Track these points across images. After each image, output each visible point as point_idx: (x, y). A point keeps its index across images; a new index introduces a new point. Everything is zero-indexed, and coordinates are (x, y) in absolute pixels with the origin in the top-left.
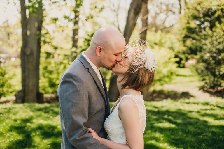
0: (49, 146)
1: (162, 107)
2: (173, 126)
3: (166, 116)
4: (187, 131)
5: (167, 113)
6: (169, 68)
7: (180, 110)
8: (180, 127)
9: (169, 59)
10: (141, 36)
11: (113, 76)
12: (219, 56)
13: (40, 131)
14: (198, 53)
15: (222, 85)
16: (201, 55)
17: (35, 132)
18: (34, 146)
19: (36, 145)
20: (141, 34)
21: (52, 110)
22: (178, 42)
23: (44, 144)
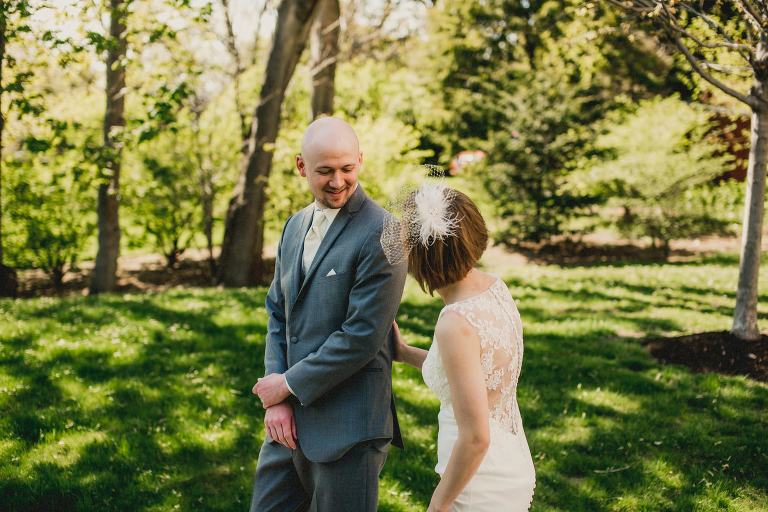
0: (111, 399)
6: (403, 180)
9: (404, 153)
10: (317, 83)
11: (234, 208)
12: (550, 142)
13: (70, 367)
14: (491, 134)
15: (561, 227)
16: (500, 140)
17: (58, 370)
18: (71, 403)
19: (74, 399)
20: (317, 77)
21: (79, 314)
22: (428, 95)
23: (95, 396)
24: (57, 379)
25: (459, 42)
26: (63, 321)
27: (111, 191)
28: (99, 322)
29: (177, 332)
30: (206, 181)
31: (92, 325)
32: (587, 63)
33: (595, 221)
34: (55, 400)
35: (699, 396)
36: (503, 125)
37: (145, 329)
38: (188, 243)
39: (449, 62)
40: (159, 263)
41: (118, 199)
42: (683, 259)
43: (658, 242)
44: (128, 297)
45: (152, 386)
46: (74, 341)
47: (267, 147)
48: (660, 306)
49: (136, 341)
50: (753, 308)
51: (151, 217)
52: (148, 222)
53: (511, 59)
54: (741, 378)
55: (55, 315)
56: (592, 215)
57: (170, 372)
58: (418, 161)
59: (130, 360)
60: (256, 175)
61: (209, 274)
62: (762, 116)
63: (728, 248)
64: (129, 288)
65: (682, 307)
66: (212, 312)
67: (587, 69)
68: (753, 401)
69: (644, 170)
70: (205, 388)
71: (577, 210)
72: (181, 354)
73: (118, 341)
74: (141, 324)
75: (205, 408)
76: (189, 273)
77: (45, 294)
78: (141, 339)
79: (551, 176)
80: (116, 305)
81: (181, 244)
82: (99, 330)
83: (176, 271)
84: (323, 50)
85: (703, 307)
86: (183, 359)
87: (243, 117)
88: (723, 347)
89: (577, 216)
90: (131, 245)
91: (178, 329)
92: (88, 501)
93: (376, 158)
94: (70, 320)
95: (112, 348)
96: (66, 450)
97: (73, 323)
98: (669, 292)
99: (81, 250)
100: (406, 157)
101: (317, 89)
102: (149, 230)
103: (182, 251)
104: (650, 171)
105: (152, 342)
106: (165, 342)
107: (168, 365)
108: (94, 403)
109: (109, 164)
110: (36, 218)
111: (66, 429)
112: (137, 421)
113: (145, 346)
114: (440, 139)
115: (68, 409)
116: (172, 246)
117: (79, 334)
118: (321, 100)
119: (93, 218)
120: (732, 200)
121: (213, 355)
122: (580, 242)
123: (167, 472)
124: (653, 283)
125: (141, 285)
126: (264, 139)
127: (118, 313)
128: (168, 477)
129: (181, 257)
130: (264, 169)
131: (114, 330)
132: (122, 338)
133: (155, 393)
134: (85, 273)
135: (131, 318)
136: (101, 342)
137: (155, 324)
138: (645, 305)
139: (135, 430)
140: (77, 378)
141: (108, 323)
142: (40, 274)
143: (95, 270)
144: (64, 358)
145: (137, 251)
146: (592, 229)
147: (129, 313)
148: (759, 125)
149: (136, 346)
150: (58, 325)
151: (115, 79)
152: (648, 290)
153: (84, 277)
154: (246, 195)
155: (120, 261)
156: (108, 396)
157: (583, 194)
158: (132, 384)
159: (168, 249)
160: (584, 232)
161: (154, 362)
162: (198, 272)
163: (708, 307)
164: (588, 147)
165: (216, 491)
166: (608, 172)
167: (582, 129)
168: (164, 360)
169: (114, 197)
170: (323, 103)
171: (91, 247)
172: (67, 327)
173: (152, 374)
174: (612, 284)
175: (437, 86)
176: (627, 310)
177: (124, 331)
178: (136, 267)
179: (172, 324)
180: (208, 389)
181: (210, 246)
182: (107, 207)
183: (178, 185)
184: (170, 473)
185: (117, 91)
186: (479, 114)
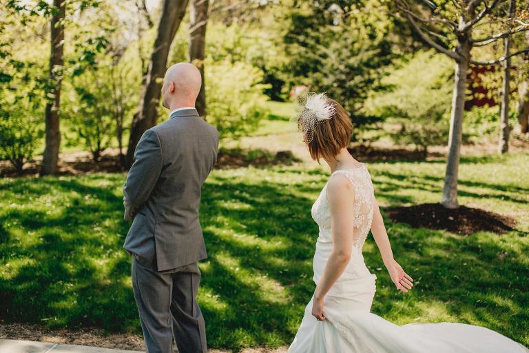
0: (41, 239)
1: (234, 178)
2: (247, 206)
3: (237, 193)
4: (269, 212)
5: (240, 188)
6: (251, 104)
7: (265, 182)
8: (259, 208)
9: (252, 86)
10: (193, 38)
11: (136, 121)
12: (350, 80)
13: (17, 220)
14: (310, 74)
15: (357, 137)
16: (316, 78)
17: (9, 222)
18: (15, 241)
19: (18, 239)
20: (193, 34)
21: (27, 188)
22: (273, 47)
23: (32, 238)
24: (8, 227)
25: (295, 11)
26: (16, 192)
27: (53, 109)
28: (39, 193)
29: (89, 200)
30: (118, 103)
31: (35, 195)
32: (380, 27)
33: (380, 133)
34: (6, 240)
35: (411, 242)
36: (319, 67)
37: (68, 197)
38: (107, 144)
39: (288, 24)
40: (88, 157)
41: (58, 113)
42: (437, 159)
43: (420, 148)
44: (62, 178)
45: (68, 232)
46: (21, 204)
47: (158, 80)
48: (407, 188)
49: (62, 205)
50: (455, 188)
51: (81, 126)
52: (80, 130)
53: (331, 23)
54: (442, 232)
55: (11, 188)
56: (378, 129)
57: (80, 224)
58: (261, 92)
59: (56, 217)
60: (151, 98)
61: (119, 164)
62: (462, 65)
63: (467, 153)
64: (66, 173)
65: (421, 189)
66: (113, 188)
67: (380, 30)
68: (445, 245)
69: (410, 99)
70: (101, 233)
71: (367, 126)
72: (89, 213)
73: (50, 205)
74: (66, 194)
75: (100, 245)
76: (107, 164)
77: (9, 176)
78: (65, 204)
79: (351, 102)
80: (52, 183)
81: (102, 145)
82: (39, 198)
83: (98, 163)
84: (197, 16)
85: (434, 189)
86: (91, 216)
87: (143, 60)
88: (434, 213)
89: (368, 129)
90: (69, 145)
91: (90, 198)
92: (20, 298)
93: (234, 88)
94: (21, 192)
95: (46, 209)
96: (10, 269)
97: (22, 194)
98: (416, 179)
99: (35, 148)
100: (253, 88)
101: (193, 42)
102: (81, 135)
103: (103, 149)
104: (414, 101)
105: (72, 205)
106: (80, 206)
107: (80, 219)
108: (30, 242)
109: (52, 91)
110: (4, 125)
111: (11, 257)
112: (57, 252)
113: (67, 208)
114: (281, 76)
115: (14, 245)
116: (96, 146)
117: (26, 200)
118: (196, 49)
119: (43, 126)
120: (474, 120)
121: (110, 214)
122: (369, 147)
123: (71, 282)
124: (408, 173)
125: (74, 172)
126: (156, 75)
127: (52, 188)
128: (72, 285)
129: (103, 154)
130: (156, 95)
131: (48, 198)
132: (53, 202)
133: (70, 236)
134: (38, 163)
135: (60, 191)
136: (39, 205)
137: (75, 194)
138: (397, 187)
139: (54, 258)
140: (21, 227)
141: (45, 194)
142: (8, 163)
143: (44, 161)
144: (14, 215)
145: (72, 149)
146: (378, 138)
147: (59, 187)
148: (460, 71)
149: (62, 208)
150: (13, 194)
151: (57, 34)
152: (401, 178)
153: (37, 166)
154: (145, 112)
155: (60, 156)
156: (40, 238)
157: (372, 114)
158: (55, 230)
159: (94, 148)
160: (372, 140)
161: (72, 218)
162: (114, 163)
163: (437, 189)
164: (376, 84)
165: (101, 294)
166: (387, 100)
167: (372, 71)
168: (78, 216)
169: (55, 112)
170: (198, 52)
171: (40, 146)
172: (19, 196)
173: (70, 225)
174: (380, 173)
175: (280, 40)
176: (385, 190)
177: (55, 199)
178: (72, 159)
179: (86, 195)
180: (103, 234)
181: (120, 147)
182: (52, 119)
183: (99, 105)
184: (74, 283)
185: (58, 42)
186: (303, 60)
